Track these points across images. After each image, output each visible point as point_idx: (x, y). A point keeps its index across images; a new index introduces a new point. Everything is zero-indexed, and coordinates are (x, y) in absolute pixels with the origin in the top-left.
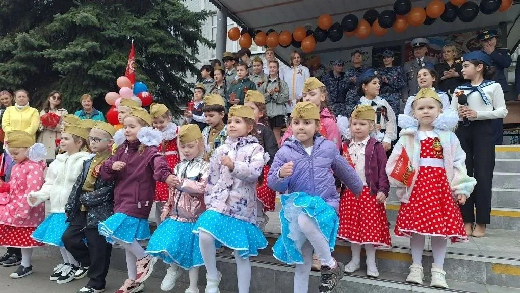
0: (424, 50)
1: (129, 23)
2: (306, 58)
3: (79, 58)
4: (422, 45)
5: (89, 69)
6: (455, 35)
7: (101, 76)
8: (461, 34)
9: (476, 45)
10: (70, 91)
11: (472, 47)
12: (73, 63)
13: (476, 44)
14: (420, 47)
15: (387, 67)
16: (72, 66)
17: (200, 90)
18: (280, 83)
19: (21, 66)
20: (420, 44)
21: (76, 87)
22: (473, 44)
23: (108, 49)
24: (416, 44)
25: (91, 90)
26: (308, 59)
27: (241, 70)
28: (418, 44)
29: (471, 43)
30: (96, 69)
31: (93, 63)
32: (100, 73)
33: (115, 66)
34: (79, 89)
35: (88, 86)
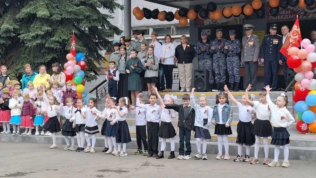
0: (251, 31)
1: (67, 8)
4: (250, 28)
5: (45, 43)
7: (53, 48)
14: (248, 30)
15: (232, 40)
16: (36, 43)
17: (113, 63)
18: (154, 58)
20: (248, 28)
23: (55, 27)
24: (246, 28)
25: (47, 55)
27: (134, 54)
30: (50, 43)
31: (47, 39)
33: (61, 40)
34: (38, 54)
35: (44, 52)
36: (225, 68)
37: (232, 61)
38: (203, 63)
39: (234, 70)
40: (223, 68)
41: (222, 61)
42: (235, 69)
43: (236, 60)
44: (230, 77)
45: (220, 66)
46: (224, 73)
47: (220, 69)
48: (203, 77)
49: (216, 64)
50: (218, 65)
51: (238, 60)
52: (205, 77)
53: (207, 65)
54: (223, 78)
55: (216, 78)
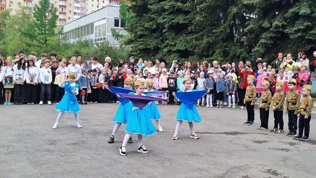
3: (301, 31)
5: (306, 36)
7: (312, 39)
10: (296, 45)
12: (298, 35)
16: (298, 36)
19: (274, 35)
21: (299, 43)
25: (307, 45)
30: (309, 36)
31: (307, 32)
32: (311, 38)
34: (300, 45)
35: (305, 43)
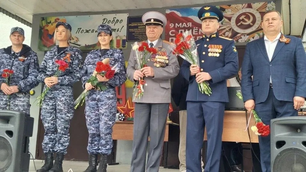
0: (159, 30)
2: (49, 21)
4: (157, 23)
6: (224, 7)
8: (230, 6)
9: (246, 22)
11: (241, 24)
13: (246, 20)
14: (155, 24)
20: (155, 20)
22: (243, 20)
24: (150, 20)
26: (50, 22)
28: (152, 20)
29: (241, 18)
36: (69, 115)
37: (99, 100)
38: (6, 101)
39: (102, 124)
40: (64, 116)
41: (63, 99)
42: (104, 119)
43: (109, 99)
44: (90, 139)
45: (58, 111)
46: (65, 127)
47: (56, 117)
48: (10, 133)
49: (48, 105)
50: (53, 107)
51: (112, 98)
52: (15, 134)
53: (17, 105)
54: (61, 141)
55: (46, 139)
